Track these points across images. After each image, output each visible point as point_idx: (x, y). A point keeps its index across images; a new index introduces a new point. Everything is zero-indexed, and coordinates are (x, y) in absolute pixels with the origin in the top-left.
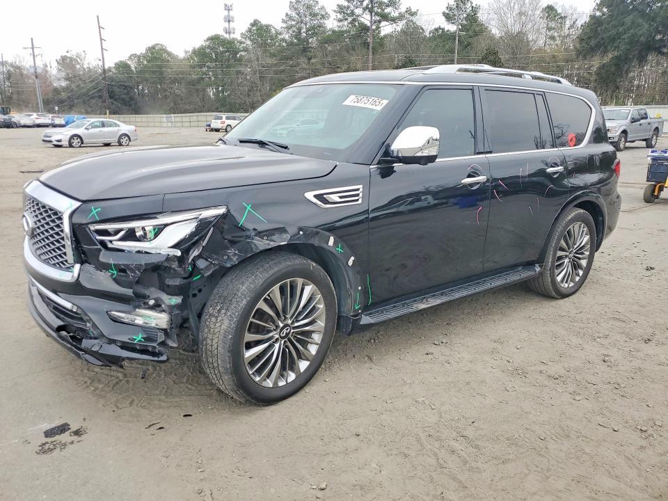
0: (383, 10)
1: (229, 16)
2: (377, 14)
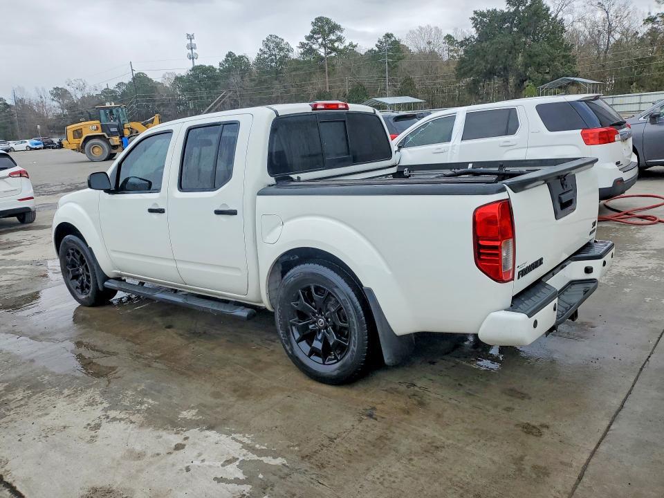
0: (332, 44)
1: (191, 43)
2: (329, 48)
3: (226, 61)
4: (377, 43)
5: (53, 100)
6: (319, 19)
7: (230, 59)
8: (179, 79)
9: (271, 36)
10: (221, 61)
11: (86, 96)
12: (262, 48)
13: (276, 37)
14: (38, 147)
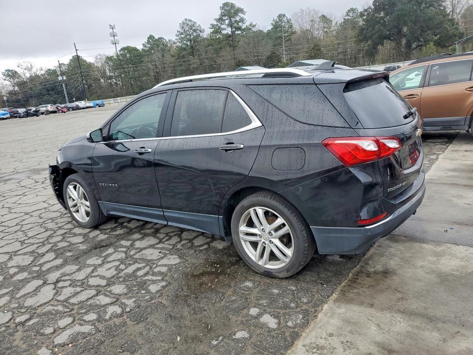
0: (237, 24)
3: (148, 42)
4: (272, 22)
5: (5, 80)
6: (226, 4)
7: (150, 40)
8: (109, 59)
9: (186, 20)
10: (144, 42)
11: (33, 75)
12: (180, 30)
13: (190, 21)
14: (5, 117)
